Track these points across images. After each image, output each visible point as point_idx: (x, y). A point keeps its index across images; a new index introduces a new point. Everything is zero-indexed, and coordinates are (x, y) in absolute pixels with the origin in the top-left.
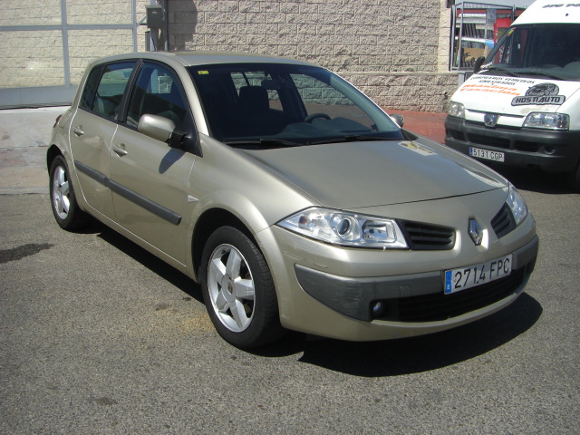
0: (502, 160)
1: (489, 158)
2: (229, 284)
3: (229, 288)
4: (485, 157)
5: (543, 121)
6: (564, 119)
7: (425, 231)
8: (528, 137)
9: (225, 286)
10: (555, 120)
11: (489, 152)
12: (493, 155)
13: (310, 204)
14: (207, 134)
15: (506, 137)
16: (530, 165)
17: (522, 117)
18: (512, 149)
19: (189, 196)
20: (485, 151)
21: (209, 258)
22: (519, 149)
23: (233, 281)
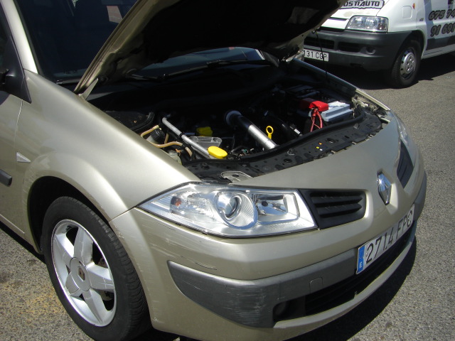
0: (326, 59)
1: (314, 58)
2: (80, 269)
3: (80, 273)
4: (310, 57)
5: (363, 23)
6: (383, 22)
7: (333, 199)
8: (351, 39)
9: (75, 269)
10: (375, 23)
11: (314, 53)
12: (318, 55)
13: (187, 180)
14: (36, 71)
15: (330, 39)
16: (352, 64)
17: (345, 20)
18: (336, 50)
19: (18, 155)
20: (310, 51)
21: (50, 233)
22: (342, 49)
23: (85, 268)
